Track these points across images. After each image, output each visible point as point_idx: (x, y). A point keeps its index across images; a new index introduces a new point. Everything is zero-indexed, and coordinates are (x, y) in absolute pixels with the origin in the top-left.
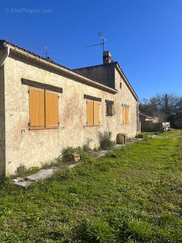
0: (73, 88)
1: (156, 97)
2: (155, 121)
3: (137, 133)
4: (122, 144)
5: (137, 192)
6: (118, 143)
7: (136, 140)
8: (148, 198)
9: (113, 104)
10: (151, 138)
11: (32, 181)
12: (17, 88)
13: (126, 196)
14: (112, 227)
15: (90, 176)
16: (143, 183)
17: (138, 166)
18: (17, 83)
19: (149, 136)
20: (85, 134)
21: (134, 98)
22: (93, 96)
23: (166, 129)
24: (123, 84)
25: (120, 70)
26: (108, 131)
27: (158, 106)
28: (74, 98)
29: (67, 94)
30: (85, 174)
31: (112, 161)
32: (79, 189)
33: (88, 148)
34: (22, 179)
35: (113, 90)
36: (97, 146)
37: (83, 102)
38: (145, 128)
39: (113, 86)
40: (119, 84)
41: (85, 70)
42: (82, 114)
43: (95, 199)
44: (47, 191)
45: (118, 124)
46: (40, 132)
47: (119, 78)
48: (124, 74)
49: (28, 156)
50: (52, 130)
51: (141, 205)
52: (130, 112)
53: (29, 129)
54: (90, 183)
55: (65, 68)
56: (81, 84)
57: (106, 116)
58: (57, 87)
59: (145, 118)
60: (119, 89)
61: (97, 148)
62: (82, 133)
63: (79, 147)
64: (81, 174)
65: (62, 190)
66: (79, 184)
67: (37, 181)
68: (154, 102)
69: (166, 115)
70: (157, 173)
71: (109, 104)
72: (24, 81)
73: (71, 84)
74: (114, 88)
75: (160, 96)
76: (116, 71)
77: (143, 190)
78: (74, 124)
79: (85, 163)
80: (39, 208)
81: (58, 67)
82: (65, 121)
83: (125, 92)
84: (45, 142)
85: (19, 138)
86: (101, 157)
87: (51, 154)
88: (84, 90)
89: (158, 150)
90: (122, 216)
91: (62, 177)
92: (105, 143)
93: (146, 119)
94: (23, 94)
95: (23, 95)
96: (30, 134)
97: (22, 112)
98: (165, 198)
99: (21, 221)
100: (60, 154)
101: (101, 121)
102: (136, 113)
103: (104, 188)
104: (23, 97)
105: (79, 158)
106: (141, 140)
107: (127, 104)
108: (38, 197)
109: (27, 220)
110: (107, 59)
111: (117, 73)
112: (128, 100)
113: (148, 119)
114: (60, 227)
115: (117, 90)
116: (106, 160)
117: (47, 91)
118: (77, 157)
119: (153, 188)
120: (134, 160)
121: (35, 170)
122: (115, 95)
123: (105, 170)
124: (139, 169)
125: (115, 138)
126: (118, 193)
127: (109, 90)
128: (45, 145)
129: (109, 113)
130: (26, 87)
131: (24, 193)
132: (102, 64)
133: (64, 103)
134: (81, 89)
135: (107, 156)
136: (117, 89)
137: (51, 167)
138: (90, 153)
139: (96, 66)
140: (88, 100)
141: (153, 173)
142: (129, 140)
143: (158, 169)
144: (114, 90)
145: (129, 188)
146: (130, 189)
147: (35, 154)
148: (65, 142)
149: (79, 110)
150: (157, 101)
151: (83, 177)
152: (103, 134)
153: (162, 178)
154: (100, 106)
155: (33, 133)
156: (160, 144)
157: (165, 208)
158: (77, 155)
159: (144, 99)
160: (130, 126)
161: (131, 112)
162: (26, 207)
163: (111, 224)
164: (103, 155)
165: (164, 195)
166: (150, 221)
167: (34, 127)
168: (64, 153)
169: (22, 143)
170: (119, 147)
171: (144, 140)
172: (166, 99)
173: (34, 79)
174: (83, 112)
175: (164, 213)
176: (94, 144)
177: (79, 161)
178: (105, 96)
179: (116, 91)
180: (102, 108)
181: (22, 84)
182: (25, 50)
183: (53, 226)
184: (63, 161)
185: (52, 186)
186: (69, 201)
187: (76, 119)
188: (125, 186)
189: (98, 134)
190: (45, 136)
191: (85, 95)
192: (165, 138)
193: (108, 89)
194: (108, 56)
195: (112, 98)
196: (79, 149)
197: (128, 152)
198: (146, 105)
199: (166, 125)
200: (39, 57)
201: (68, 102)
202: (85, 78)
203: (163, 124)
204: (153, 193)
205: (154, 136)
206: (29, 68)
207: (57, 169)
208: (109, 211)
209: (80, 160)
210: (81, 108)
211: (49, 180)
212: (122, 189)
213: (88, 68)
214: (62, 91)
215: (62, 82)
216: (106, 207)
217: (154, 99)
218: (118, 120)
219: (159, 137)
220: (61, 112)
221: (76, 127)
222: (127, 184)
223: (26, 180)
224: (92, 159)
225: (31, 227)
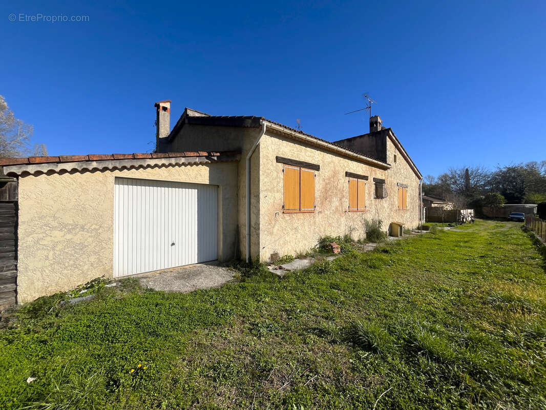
0: (332, 165)
1: (449, 173)
2: (449, 207)
3: (420, 223)
4: (398, 236)
5: (426, 300)
6: (391, 235)
7: (418, 232)
8: (444, 309)
9: (384, 183)
10: (442, 231)
11: (287, 270)
12: (272, 168)
13: (409, 302)
14: (393, 336)
15: (355, 272)
16: (435, 290)
17: (425, 267)
18: (272, 162)
19: (440, 228)
20: (346, 221)
21: (414, 175)
22: (358, 173)
23: (467, 219)
24: (399, 156)
25: (394, 138)
26: (376, 218)
27: (452, 186)
28: (333, 177)
29: (325, 172)
30: (349, 269)
31: (384, 257)
32: (343, 285)
33: (350, 239)
34: (276, 267)
35: (384, 164)
36: (361, 237)
37: (344, 182)
38: (432, 216)
39: (384, 160)
40: (393, 157)
41: (346, 142)
42: (343, 196)
43: (366, 300)
44: (304, 283)
45: (391, 210)
46: (293, 216)
47: (392, 149)
48: (400, 144)
49: (282, 242)
50: (308, 214)
51: (434, 316)
52: (408, 194)
53: (283, 213)
54: (356, 280)
55: (323, 141)
56: (342, 159)
57: (375, 198)
58: (314, 164)
59: (432, 202)
60: (393, 164)
61: (362, 240)
62: (343, 220)
63: (339, 237)
64: (343, 269)
65: (322, 284)
66: (342, 280)
67: (292, 271)
68: (446, 181)
69: (466, 199)
70: (456, 278)
71: (379, 183)
72: (279, 160)
73: (329, 160)
74: (385, 161)
75: (456, 172)
76: (389, 140)
77: (435, 298)
78: (333, 208)
79: (348, 256)
80: (298, 300)
81: (315, 141)
82: (322, 203)
83: (402, 167)
84: (300, 228)
85: (273, 222)
86: (369, 251)
87: (306, 242)
88: (346, 166)
89: (456, 248)
90: (407, 325)
91: (320, 270)
92: (373, 234)
93: (433, 204)
94: (278, 173)
95: (277, 175)
96: (284, 218)
97: (276, 194)
98: (473, 314)
99: (280, 311)
100: (317, 243)
101: (367, 205)
102: (417, 195)
103: (377, 288)
104: (277, 177)
105: (339, 250)
106: (427, 233)
107: (404, 183)
108: (296, 289)
109: (286, 311)
110: (375, 126)
111: (389, 143)
112: (405, 178)
113: (436, 205)
114: (325, 324)
115: (390, 165)
116: (376, 255)
117: (303, 169)
118: (337, 248)
119: (452, 298)
120: (417, 258)
121: (289, 259)
122: (386, 171)
123: (375, 267)
124: (426, 271)
125: (388, 228)
126: (397, 298)
127: (379, 165)
128: (299, 231)
129: (378, 195)
130: (281, 165)
131: (280, 282)
132: (369, 132)
133: (322, 182)
134: (342, 165)
135: (376, 250)
136: (390, 163)
137: (306, 257)
138: (354, 245)
139: (361, 137)
140: (351, 179)
141: (449, 278)
142: (408, 232)
143: (458, 273)
144: (386, 165)
145: (412, 293)
146: (415, 295)
147: (289, 241)
148: (322, 230)
149: (339, 190)
150: (451, 178)
151: (346, 272)
152: (370, 223)
153: (465, 285)
154: (366, 187)
155: (287, 217)
156: (459, 240)
157: (474, 327)
158: (337, 246)
159: (429, 177)
160: (408, 213)
161: (410, 193)
162: (284, 297)
163: (391, 332)
164: (370, 249)
165: (471, 308)
166: (451, 339)
167: (288, 210)
168: (321, 243)
169: (276, 227)
170: (394, 240)
171: (431, 233)
172: (467, 175)
173: (289, 156)
174: (344, 193)
175: (473, 333)
176: (359, 234)
177: (339, 253)
178: (373, 173)
179: (388, 166)
180: (370, 188)
181: (277, 162)
182: (280, 126)
183: (316, 322)
184: (320, 252)
185: (309, 279)
186: (332, 298)
187: (336, 202)
188: (407, 289)
189: (363, 222)
190: (299, 220)
191: (346, 172)
192: (466, 231)
193: (377, 164)
194: (376, 123)
195: (382, 175)
196: (339, 239)
197: (406, 248)
198: (431, 185)
199: (468, 213)
200: (295, 131)
201: (326, 180)
202: (348, 152)
203: (462, 211)
204: (451, 304)
205: (446, 229)
206: (284, 145)
207: (313, 261)
208: (386, 316)
209: (341, 252)
210: (342, 188)
211: (306, 271)
212: (403, 294)
213: (349, 140)
214: (319, 168)
215: (320, 158)
216: (382, 312)
217: (445, 176)
218: (392, 204)
219: (455, 230)
220: (317, 194)
221: (335, 212)
222: (409, 288)
223: (281, 268)
224: (356, 252)
225: (291, 318)
